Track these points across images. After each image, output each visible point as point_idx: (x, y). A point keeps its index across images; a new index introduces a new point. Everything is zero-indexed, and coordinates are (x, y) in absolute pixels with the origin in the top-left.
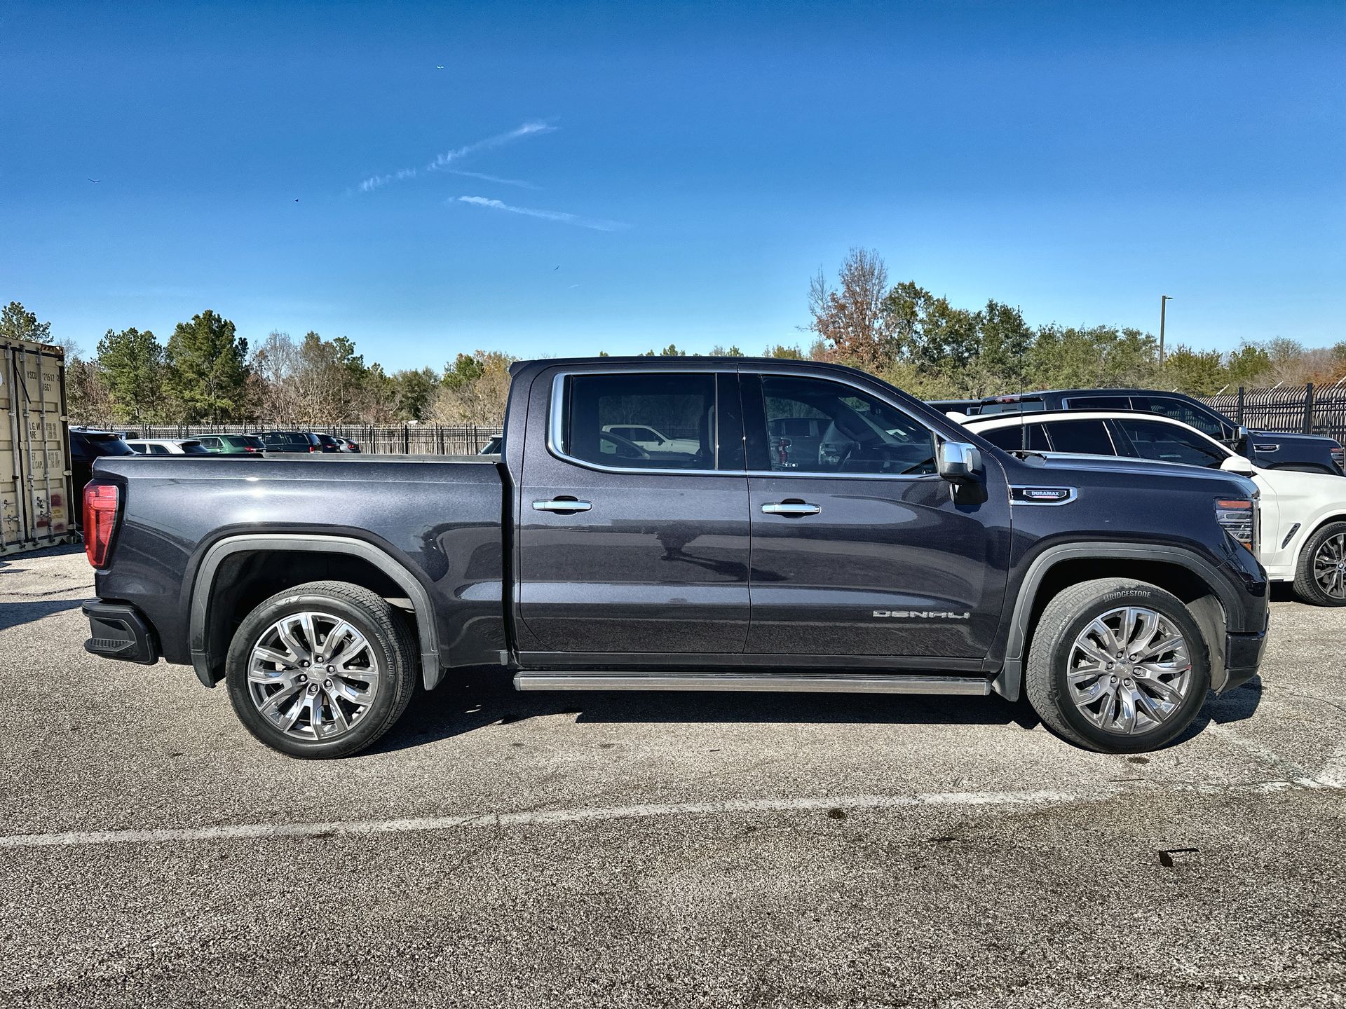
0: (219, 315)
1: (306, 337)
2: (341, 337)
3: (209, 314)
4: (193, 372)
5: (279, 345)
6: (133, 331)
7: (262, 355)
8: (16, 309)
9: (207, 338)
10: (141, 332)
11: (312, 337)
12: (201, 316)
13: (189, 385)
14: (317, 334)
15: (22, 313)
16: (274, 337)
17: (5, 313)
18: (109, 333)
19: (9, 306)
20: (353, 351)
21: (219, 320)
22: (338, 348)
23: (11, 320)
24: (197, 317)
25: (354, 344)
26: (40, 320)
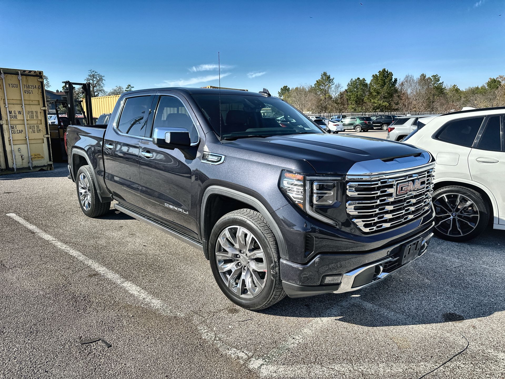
0: (388, 70)
1: (420, 76)
2: (435, 75)
3: (384, 70)
4: (376, 93)
5: (408, 79)
6: (359, 79)
7: (402, 84)
8: (325, 74)
9: (382, 79)
10: (361, 79)
11: (423, 76)
12: (381, 71)
13: (374, 98)
14: (425, 74)
15: (326, 75)
16: (407, 77)
17: (322, 76)
18: (351, 80)
19: (323, 73)
20: (439, 80)
21: (387, 72)
22: (433, 79)
23: (323, 78)
24: (380, 71)
25: (440, 77)
26: (331, 78)
